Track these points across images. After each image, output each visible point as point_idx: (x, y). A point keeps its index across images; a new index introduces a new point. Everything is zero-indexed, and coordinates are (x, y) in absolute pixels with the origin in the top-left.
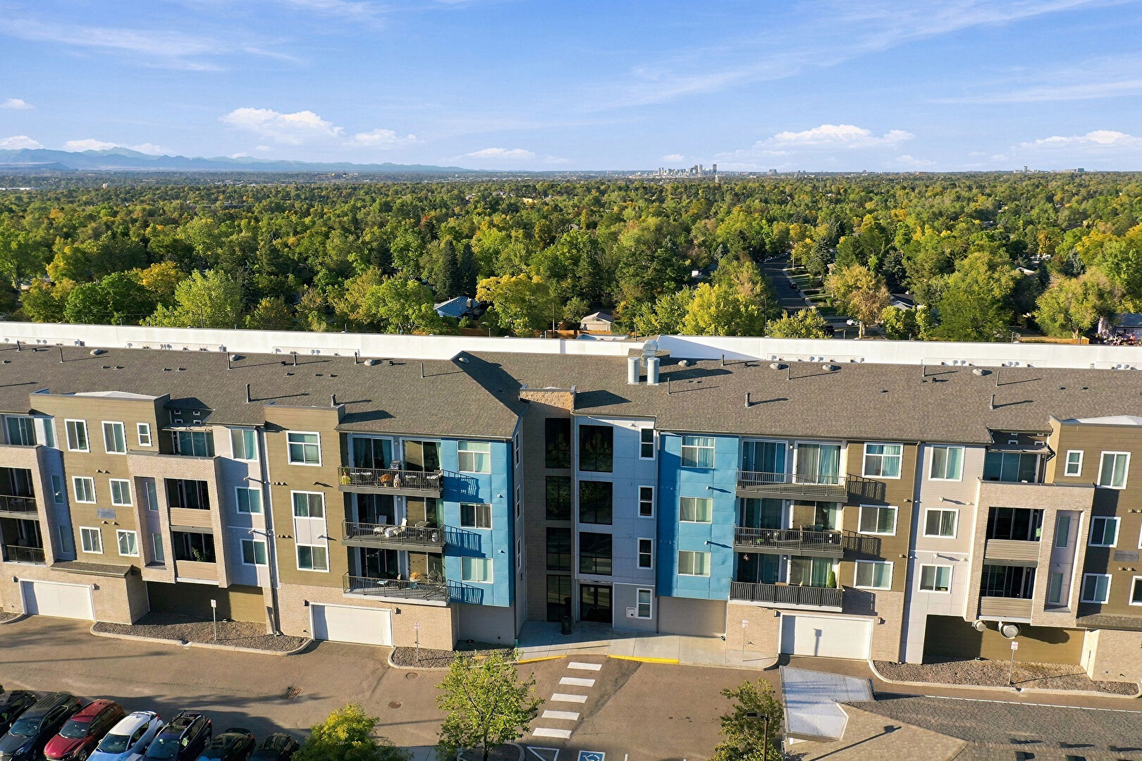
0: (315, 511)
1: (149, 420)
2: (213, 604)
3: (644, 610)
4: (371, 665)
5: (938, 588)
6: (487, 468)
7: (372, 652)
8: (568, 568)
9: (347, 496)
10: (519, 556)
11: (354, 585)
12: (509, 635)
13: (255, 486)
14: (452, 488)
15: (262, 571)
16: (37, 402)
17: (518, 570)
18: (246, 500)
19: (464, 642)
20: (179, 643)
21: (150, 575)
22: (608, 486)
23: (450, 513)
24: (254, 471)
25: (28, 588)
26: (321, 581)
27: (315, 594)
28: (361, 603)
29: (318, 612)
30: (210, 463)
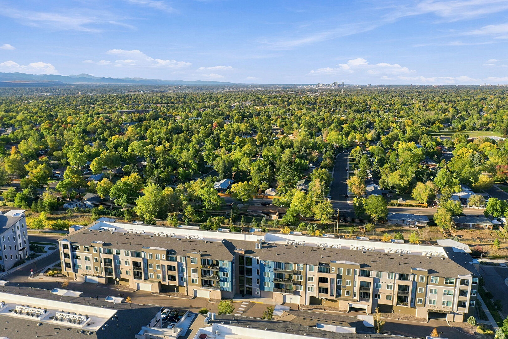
0: (196, 272)
1: (164, 254)
2: (175, 289)
3: (258, 293)
4: (205, 302)
5: (311, 291)
6: (228, 266)
7: (206, 299)
8: (244, 284)
9: (202, 270)
10: (234, 281)
11: (202, 286)
12: (232, 297)
13: (185, 267)
14: (221, 269)
15: (185, 283)
16: (143, 249)
17: (234, 284)
18: (182, 270)
19: (223, 298)
20: (169, 296)
21: (163, 283)
22: (251, 269)
23: (221, 274)
24: (184, 265)
25: (138, 285)
26: (197, 285)
27: (195, 288)
28: (204, 290)
29: (195, 291)
30: (176, 263)
